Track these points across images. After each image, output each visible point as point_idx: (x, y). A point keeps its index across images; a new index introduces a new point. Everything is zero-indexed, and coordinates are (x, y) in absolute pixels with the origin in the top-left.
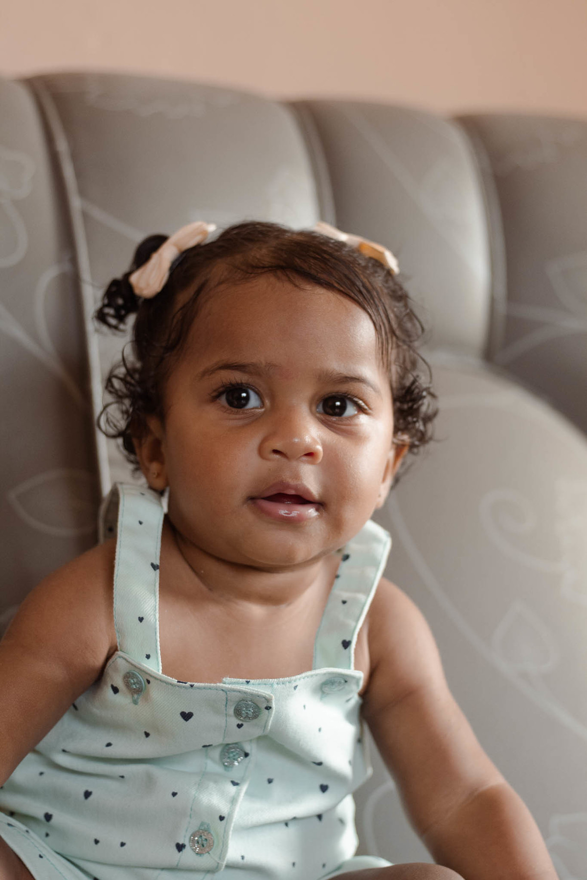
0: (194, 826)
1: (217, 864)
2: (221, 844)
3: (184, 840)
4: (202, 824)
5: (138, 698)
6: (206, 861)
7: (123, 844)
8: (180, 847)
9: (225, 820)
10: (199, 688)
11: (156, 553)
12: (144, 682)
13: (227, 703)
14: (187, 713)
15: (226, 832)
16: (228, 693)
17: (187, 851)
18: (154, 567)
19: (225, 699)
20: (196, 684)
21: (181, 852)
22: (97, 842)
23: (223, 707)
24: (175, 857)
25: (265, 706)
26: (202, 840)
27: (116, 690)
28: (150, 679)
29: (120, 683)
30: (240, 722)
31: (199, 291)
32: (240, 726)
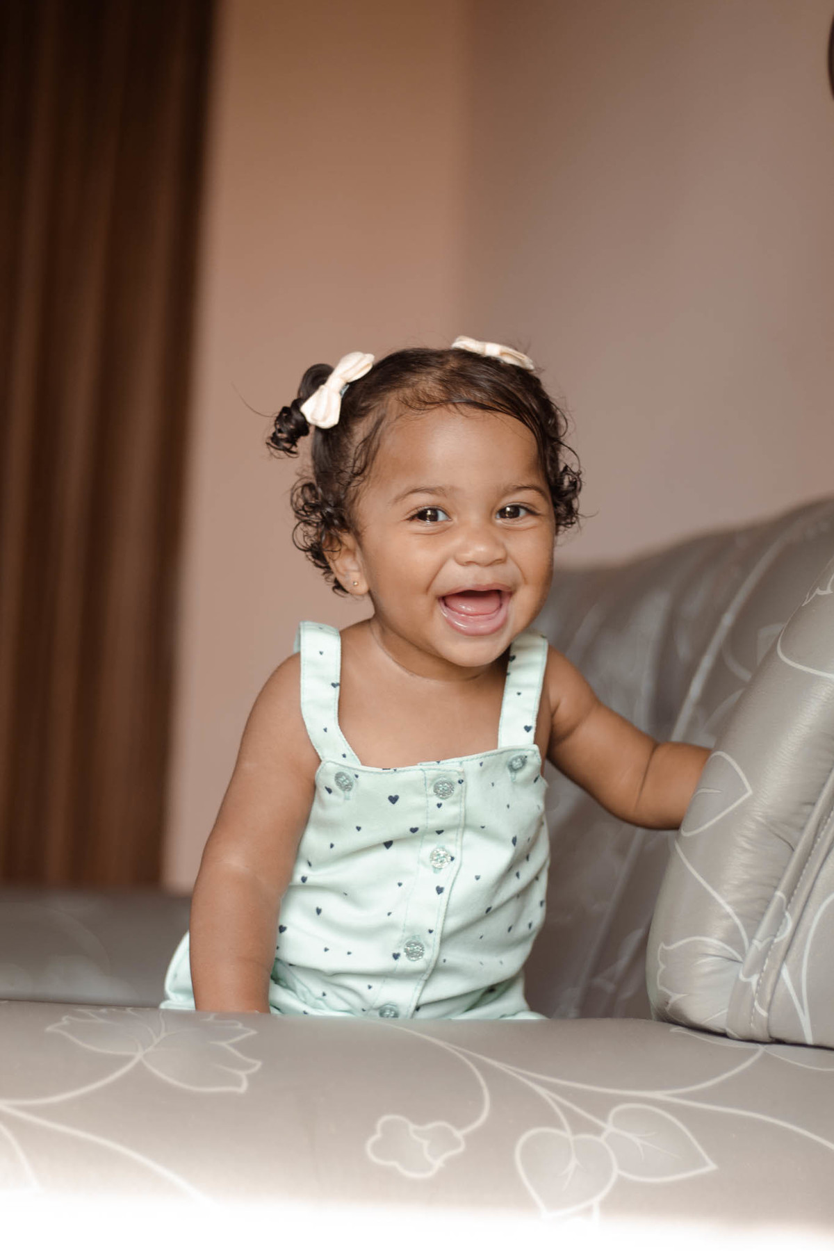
3: (400, 950)
5: (349, 794)
7: (349, 953)
10: (400, 771)
12: (352, 776)
13: (425, 783)
14: (393, 796)
16: (426, 772)
17: (402, 958)
19: (424, 779)
21: (396, 960)
23: (423, 786)
24: (392, 965)
25: (458, 780)
27: (329, 791)
28: (357, 773)
29: (332, 784)
30: (440, 801)
31: (379, 423)
32: (439, 805)
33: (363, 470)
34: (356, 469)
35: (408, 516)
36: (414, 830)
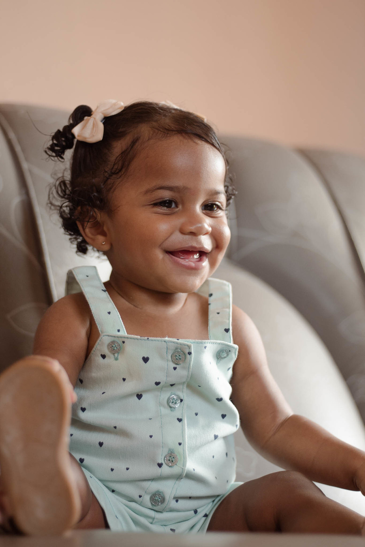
0: (165, 452)
1: (182, 470)
2: (183, 458)
3: (162, 461)
4: (170, 450)
5: (118, 356)
6: (176, 470)
7: (127, 469)
8: (160, 465)
9: (182, 444)
10: (152, 340)
11: (102, 286)
12: (120, 343)
13: (167, 351)
14: (146, 357)
15: (184, 451)
16: (167, 343)
17: (164, 466)
18: (104, 291)
19: (166, 348)
20: (150, 338)
21: (161, 468)
22: (112, 470)
23: (165, 353)
24: (158, 471)
25: (188, 351)
26: (171, 458)
28: (124, 340)
29: (106, 351)
30: (175, 366)
31: (134, 142)
32: (175, 368)
33: (120, 170)
34: (114, 170)
35: (152, 203)
36: (157, 384)
